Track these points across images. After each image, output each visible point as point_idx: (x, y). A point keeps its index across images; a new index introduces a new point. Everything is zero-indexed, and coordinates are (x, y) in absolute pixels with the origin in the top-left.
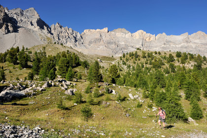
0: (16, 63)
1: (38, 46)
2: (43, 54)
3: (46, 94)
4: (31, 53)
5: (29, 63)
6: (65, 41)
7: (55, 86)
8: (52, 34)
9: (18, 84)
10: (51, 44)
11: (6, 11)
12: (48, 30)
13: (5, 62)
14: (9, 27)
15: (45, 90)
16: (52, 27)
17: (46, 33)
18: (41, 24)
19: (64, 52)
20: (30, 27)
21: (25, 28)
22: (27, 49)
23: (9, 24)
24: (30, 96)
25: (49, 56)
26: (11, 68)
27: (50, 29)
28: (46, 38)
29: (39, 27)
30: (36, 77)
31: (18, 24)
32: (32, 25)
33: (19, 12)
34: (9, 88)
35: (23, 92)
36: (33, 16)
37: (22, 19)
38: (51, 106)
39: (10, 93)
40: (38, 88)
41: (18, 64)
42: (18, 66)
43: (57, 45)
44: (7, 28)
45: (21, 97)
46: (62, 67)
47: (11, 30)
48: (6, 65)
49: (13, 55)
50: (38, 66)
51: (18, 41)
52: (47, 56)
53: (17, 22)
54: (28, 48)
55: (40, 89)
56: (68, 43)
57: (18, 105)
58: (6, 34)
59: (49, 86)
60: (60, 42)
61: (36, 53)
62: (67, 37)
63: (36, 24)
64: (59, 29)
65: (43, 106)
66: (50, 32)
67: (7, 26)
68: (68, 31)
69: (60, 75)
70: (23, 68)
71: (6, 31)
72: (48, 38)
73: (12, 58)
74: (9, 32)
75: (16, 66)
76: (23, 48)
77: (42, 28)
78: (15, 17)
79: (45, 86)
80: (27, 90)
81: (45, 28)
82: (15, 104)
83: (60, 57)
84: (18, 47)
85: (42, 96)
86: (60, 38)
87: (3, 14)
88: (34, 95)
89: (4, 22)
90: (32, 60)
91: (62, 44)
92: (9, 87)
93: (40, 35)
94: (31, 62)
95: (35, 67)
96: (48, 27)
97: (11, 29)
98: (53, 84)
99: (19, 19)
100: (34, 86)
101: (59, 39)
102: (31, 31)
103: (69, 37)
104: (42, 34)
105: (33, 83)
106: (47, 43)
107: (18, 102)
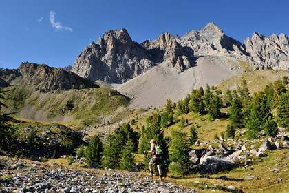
0: (203, 113)
1: (229, 80)
2: (245, 93)
3: (269, 163)
4: (221, 93)
5: (223, 111)
6: (274, 61)
7: (281, 147)
8: (248, 54)
9: (220, 146)
10: (249, 73)
11: (178, 40)
12: (240, 49)
13: (188, 112)
14: (184, 61)
15: (266, 156)
16: (247, 43)
17: (239, 55)
18: (228, 43)
19: (279, 81)
20: (211, 52)
21: (206, 57)
22: (213, 88)
23: (184, 57)
24: (243, 165)
25: (256, 94)
26: (198, 121)
27: (244, 46)
28: (239, 63)
29: (225, 50)
30: (238, 132)
31: (195, 54)
32: (214, 49)
33: (193, 36)
34: (209, 153)
35: (230, 159)
36: (213, 34)
37: (199, 44)
38: (286, 186)
39: (213, 161)
40: (253, 151)
41: (206, 113)
42: (208, 116)
43: (261, 72)
44: (182, 63)
45: (230, 167)
46: (285, 111)
47: (187, 65)
48: (191, 117)
49: (198, 101)
50: (238, 114)
51: (199, 78)
52: (252, 95)
53: (193, 51)
54: (215, 86)
55: (258, 154)
56: (282, 62)
57: (230, 179)
58: (182, 71)
59: (271, 147)
60: (264, 64)
61: (229, 92)
62: (278, 52)
63: (220, 45)
64: (260, 42)
65: (271, 184)
66: (245, 53)
67: (182, 60)
68: (277, 41)
69: (284, 126)
70: (215, 118)
71: (182, 67)
72: (243, 63)
73: (197, 106)
74: (185, 68)
75: (205, 117)
76: (208, 87)
77: (230, 49)
78: (190, 45)
79: (263, 148)
80: (235, 154)
81: (235, 47)
82: (225, 178)
83: (272, 92)
84: (201, 88)
85: (263, 166)
86: (264, 57)
87: (174, 46)
88: (249, 163)
89: (176, 56)
90: (225, 105)
91: (270, 68)
92: (209, 150)
93: (229, 61)
94: (224, 107)
95: (233, 116)
96: (239, 45)
97: (186, 63)
98: (277, 144)
99: (195, 46)
100: (243, 148)
101: (262, 60)
102: (215, 59)
103: (281, 52)
104: (232, 59)
105: (240, 143)
106: (243, 72)
107: (228, 175)
